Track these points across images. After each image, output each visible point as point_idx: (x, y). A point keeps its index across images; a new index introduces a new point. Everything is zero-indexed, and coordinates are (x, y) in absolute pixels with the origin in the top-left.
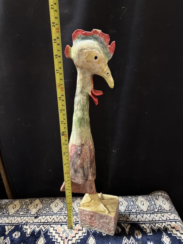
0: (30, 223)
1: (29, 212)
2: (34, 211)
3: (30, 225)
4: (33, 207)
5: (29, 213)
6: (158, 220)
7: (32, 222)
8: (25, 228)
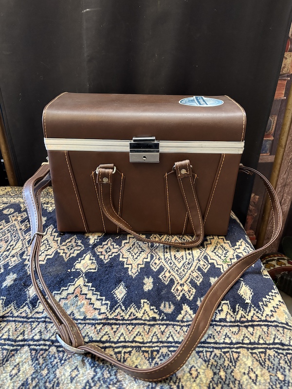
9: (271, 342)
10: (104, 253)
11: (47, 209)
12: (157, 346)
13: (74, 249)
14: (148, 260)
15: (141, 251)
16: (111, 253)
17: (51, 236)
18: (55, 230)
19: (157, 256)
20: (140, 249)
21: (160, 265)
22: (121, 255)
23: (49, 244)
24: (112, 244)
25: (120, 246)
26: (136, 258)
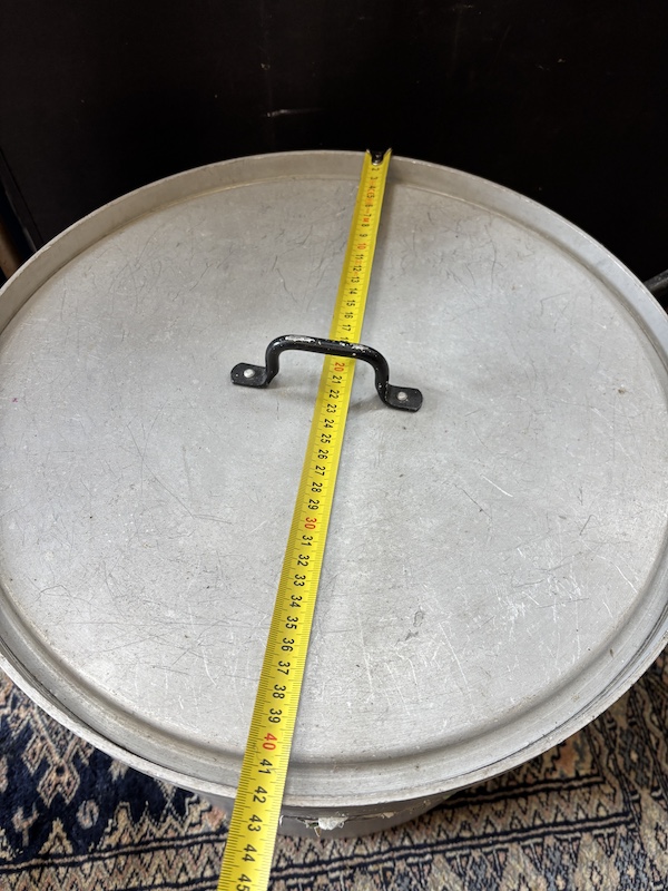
9: (551, 820)
12: (390, 859)
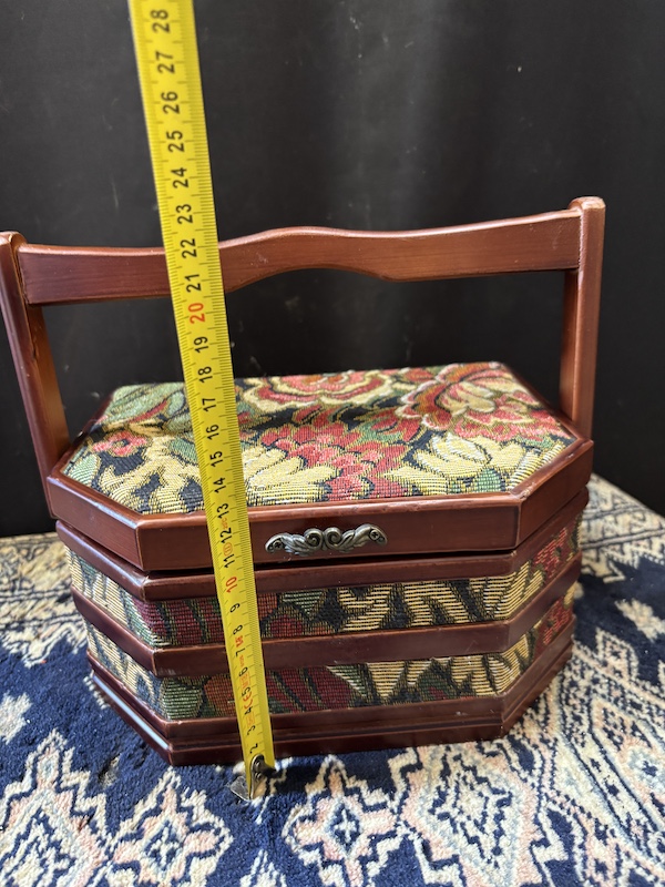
0: (34, 619)
1: (25, 585)
2: (46, 580)
3: (40, 626)
4: (39, 568)
5: (26, 589)
6: (626, 531)
7: (45, 616)
8: (12, 640)
10: (334, 849)
11: (19, 656)
13: (187, 850)
14: (556, 851)
15: (500, 804)
16: (363, 841)
17: (59, 790)
18: (69, 754)
19: (583, 817)
20: (483, 788)
21: (625, 872)
22: (418, 845)
23: (56, 845)
24: (350, 785)
25: (390, 789)
26: (497, 851)
